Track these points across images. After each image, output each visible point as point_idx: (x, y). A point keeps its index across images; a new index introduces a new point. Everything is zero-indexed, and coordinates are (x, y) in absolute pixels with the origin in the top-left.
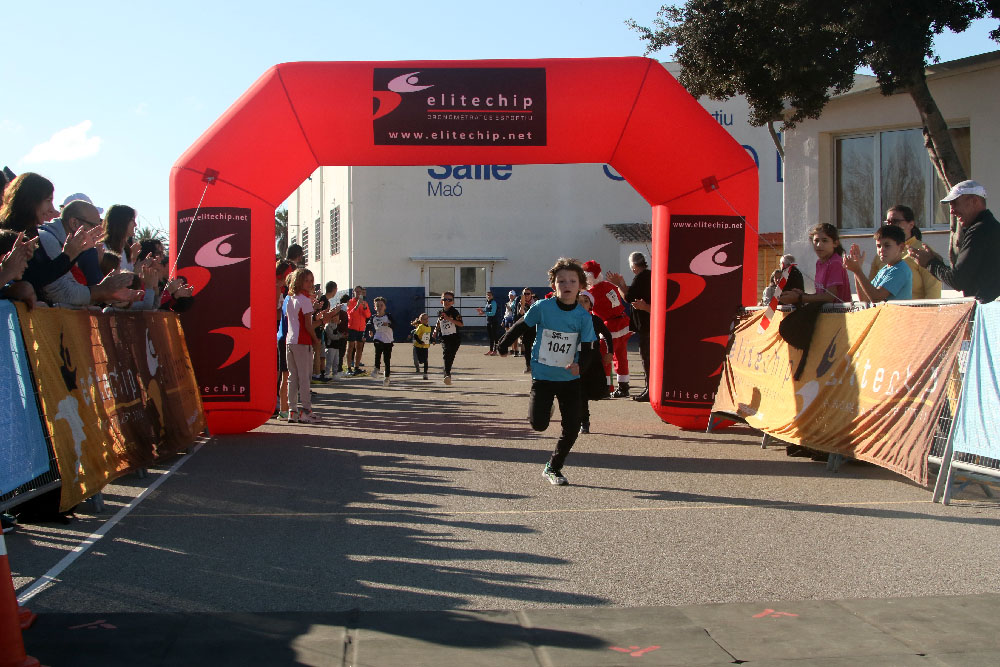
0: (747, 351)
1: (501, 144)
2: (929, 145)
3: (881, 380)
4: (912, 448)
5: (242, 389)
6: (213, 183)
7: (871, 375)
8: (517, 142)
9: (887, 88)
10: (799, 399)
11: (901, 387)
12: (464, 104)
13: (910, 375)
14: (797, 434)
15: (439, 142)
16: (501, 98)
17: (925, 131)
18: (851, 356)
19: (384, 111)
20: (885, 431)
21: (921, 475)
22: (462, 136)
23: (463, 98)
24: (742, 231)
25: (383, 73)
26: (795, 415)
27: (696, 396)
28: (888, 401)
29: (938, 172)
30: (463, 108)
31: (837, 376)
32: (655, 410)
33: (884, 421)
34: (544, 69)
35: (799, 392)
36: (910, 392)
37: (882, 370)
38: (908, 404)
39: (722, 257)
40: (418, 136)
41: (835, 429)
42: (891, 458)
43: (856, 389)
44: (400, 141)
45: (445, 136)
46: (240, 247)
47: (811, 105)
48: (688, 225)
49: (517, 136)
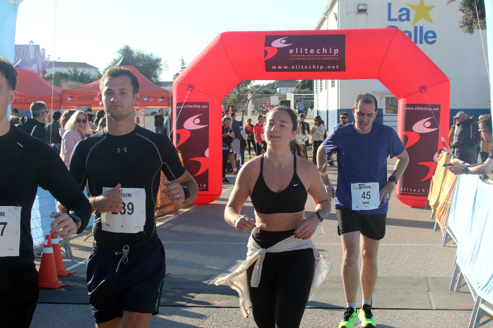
1: (323, 71)
5: (205, 186)
6: (191, 91)
8: (331, 70)
12: (306, 53)
15: (295, 70)
16: (324, 49)
19: (269, 56)
22: (306, 67)
23: (306, 50)
27: (415, 190)
30: (306, 54)
32: (398, 198)
34: (345, 35)
39: (428, 124)
40: (286, 67)
44: (277, 70)
45: (298, 67)
46: (204, 120)
48: (412, 109)
49: (331, 67)
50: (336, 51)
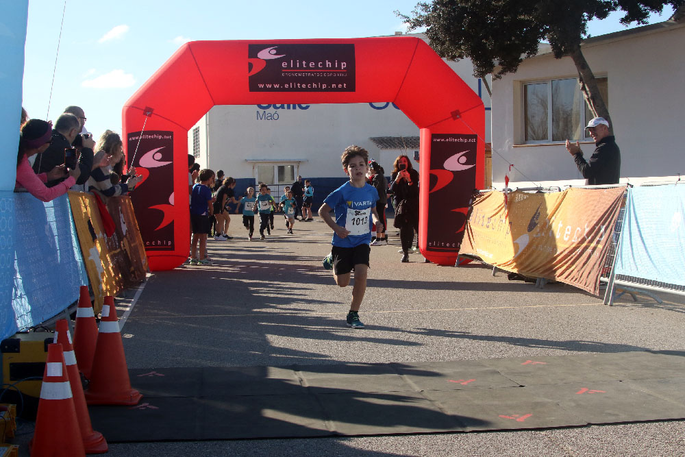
0: (481, 217)
1: (326, 91)
2: (584, 88)
3: (569, 233)
4: (589, 273)
5: (170, 243)
6: (150, 116)
7: (562, 231)
8: (337, 90)
9: (558, 54)
10: (516, 246)
11: (582, 237)
12: (305, 66)
13: (587, 230)
14: (516, 267)
15: (289, 90)
16: (327, 63)
17: (581, 80)
18: (550, 219)
20: (573, 263)
21: (595, 289)
22: (304, 86)
23: (304, 63)
24: (475, 144)
25: (254, 47)
26: (513, 255)
27: (448, 245)
28: (574, 246)
29: (589, 106)
30: (304, 69)
31: (542, 230)
32: (423, 253)
33: (572, 258)
34: (353, 45)
35: (517, 241)
36: (587, 240)
37: (569, 227)
38: (586, 248)
39: (463, 159)
40: (276, 86)
41: (540, 263)
42: (576, 279)
43: (553, 238)
44: (265, 89)
45: (293, 86)
46: (167, 155)
47: (511, 65)
48: (443, 140)
49: (337, 86)
50: (344, 65)
